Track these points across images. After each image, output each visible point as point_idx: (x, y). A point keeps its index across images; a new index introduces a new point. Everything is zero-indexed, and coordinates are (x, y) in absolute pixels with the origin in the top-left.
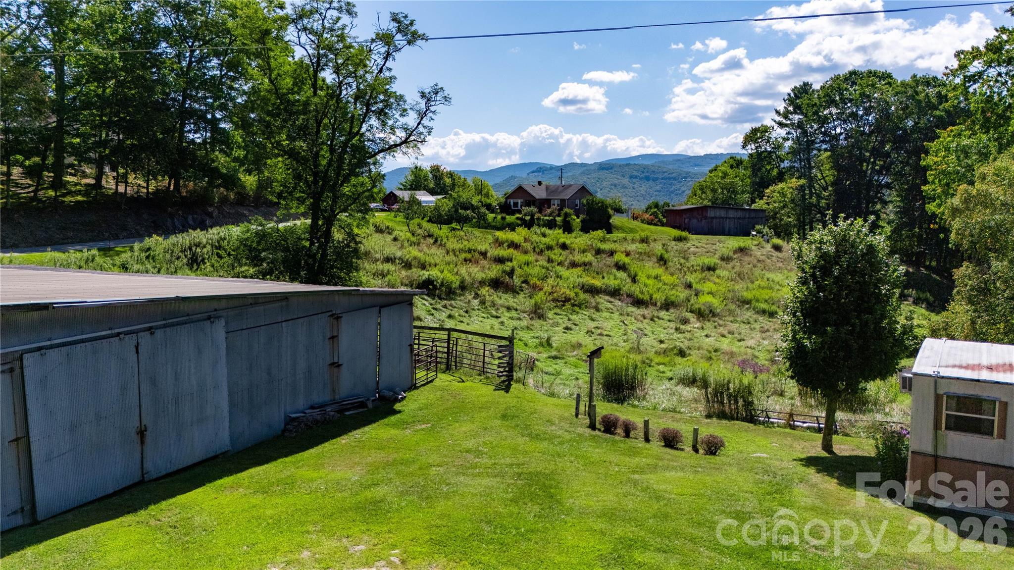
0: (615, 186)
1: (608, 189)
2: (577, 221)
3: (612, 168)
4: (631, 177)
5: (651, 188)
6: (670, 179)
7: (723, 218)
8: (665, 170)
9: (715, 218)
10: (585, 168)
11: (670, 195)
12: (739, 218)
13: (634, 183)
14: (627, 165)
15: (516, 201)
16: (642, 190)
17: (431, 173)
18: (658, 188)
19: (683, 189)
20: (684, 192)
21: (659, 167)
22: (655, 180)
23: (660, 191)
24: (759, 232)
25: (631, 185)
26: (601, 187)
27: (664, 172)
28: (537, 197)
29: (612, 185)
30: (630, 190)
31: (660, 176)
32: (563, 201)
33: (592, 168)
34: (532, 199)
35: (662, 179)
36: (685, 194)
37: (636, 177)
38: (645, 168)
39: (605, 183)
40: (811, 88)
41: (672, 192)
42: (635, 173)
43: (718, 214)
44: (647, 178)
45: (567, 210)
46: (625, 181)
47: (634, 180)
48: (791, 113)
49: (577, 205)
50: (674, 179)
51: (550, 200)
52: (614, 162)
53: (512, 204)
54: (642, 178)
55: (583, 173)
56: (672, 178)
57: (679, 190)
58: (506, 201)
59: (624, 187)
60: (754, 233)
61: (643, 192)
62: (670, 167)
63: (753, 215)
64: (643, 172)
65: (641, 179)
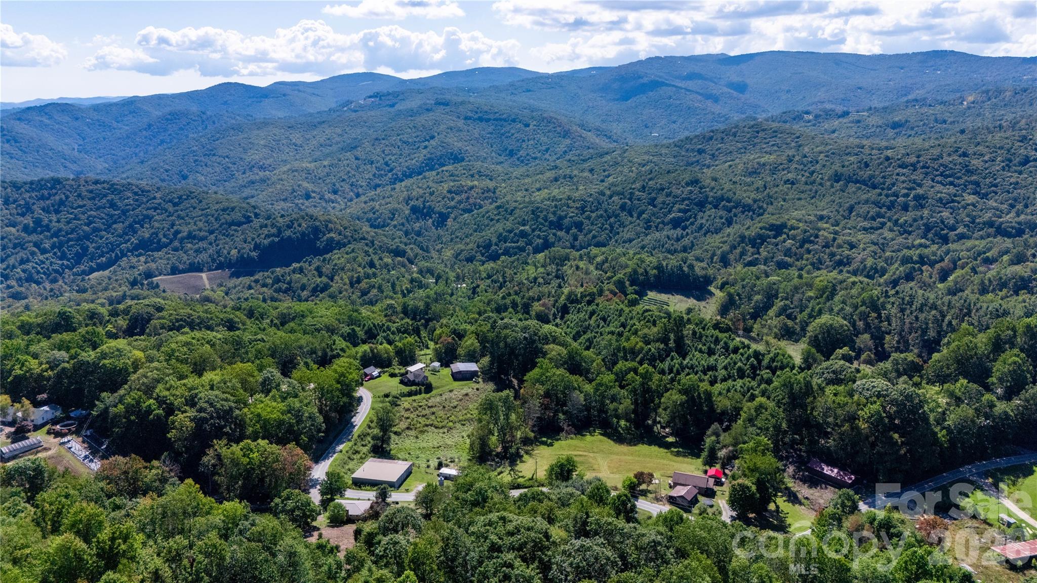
0: (451, 129)
1: (445, 133)
4: (466, 119)
5: (484, 130)
6: (501, 120)
11: (501, 138)
13: (469, 125)
16: (476, 133)
18: (490, 129)
19: (512, 131)
20: (513, 135)
22: (488, 120)
23: (491, 133)
25: (466, 128)
26: (438, 131)
27: (496, 113)
30: (465, 134)
31: (492, 116)
35: (494, 120)
37: (470, 118)
38: (478, 106)
41: (503, 135)
42: (470, 114)
44: (480, 119)
46: (461, 123)
47: (469, 122)
50: (505, 120)
54: (476, 119)
55: (420, 108)
57: (509, 132)
59: (460, 130)
61: (477, 135)
64: (477, 113)
65: (474, 120)
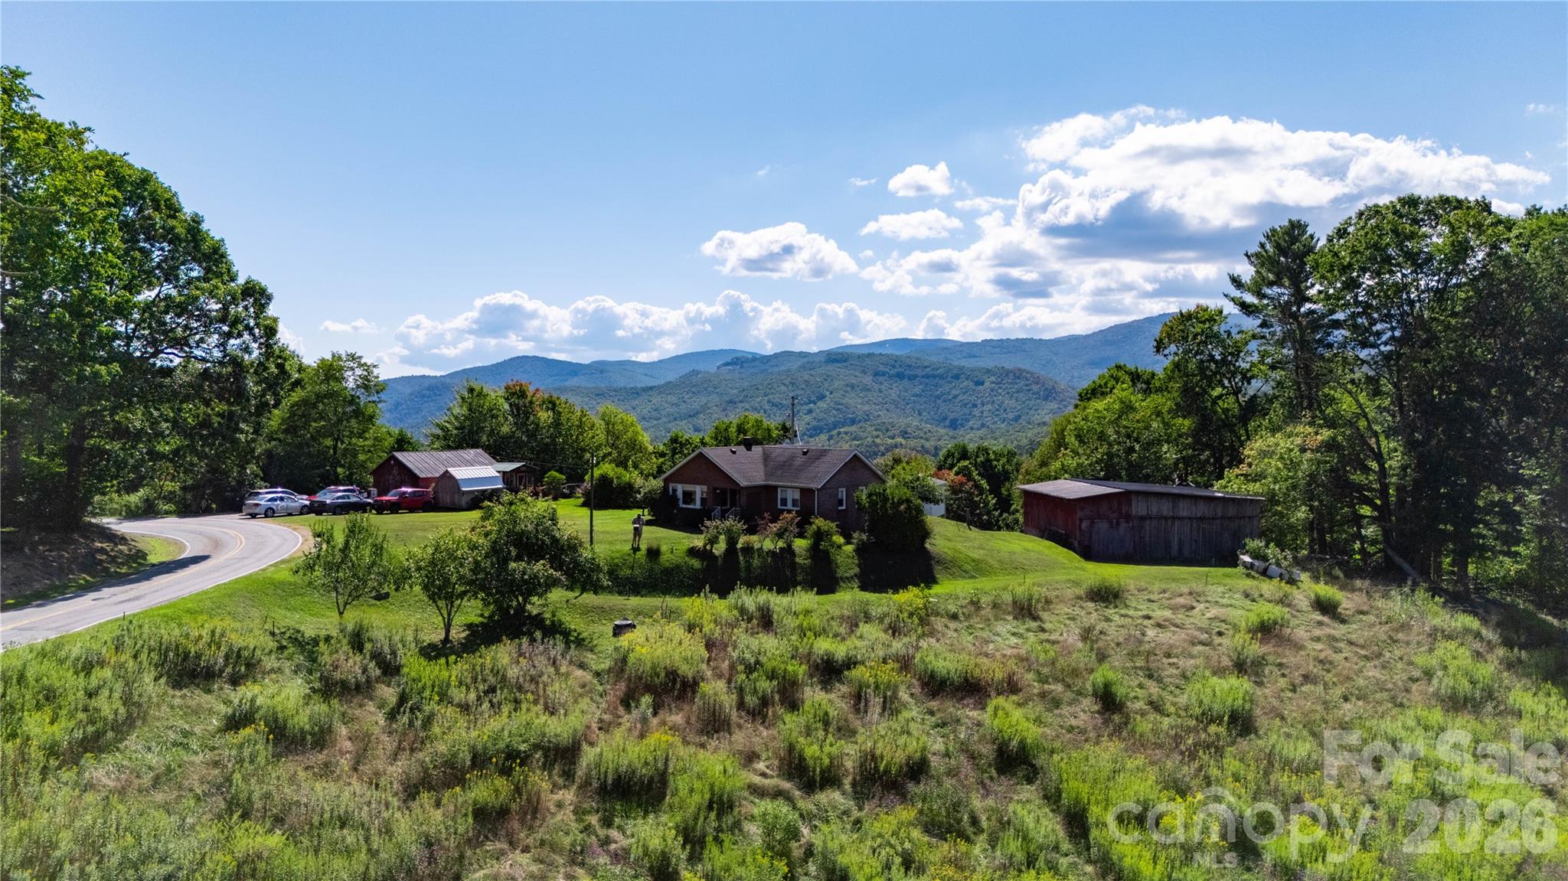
0: (853, 387)
1: (842, 392)
2: (845, 553)
3: (845, 361)
4: (876, 374)
5: (906, 391)
6: (934, 376)
7: (1166, 518)
8: (926, 364)
9: (1149, 517)
10: (806, 360)
11: (935, 402)
12: (1202, 519)
13: (881, 383)
14: (869, 355)
15: (689, 488)
16: (893, 394)
17: (507, 399)
18: (917, 390)
19: (954, 392)
20: (956, 397)
21: (917, 359)
22: (912, 378)
23: (920, 396)
24: (1256, 555)
25: (876, 386)
26: (831, 389)
27: (926, 367)
28: (743, 483)
29: (847, 385)
30: (875, 394)
31: (919, 372)
32: (806, 492)
33: (817, 360)
34: (729, 486)
35: (923, 377)
36: (957, 400)
37: (884, 374)
38: (894, 361)
39: (836, 384)
40: (1304, 232)
41: (938, 397)
42: (882, 368)
43: (1154, 510)
44: (900, 376)
45: (819, 522)
46: (868, 380)
47: (881, 379)
48: (1271, 284)
49: (840, 503)
50: (942, 377)
51: (776, 488)
52: (849, 351)
53: (680, 494)
54: (893, 376)
55: (803, 367)
56: (938, 376)
57: (949, 394)
58: (665, 488)
59: (866, 389)
60: (1247, 559)
61: (894, 396)
62: (934, 359)
63: (1232, 511)
64: (894, 367)
65: (891, 377)
